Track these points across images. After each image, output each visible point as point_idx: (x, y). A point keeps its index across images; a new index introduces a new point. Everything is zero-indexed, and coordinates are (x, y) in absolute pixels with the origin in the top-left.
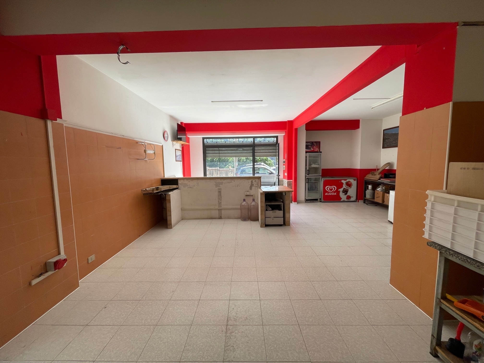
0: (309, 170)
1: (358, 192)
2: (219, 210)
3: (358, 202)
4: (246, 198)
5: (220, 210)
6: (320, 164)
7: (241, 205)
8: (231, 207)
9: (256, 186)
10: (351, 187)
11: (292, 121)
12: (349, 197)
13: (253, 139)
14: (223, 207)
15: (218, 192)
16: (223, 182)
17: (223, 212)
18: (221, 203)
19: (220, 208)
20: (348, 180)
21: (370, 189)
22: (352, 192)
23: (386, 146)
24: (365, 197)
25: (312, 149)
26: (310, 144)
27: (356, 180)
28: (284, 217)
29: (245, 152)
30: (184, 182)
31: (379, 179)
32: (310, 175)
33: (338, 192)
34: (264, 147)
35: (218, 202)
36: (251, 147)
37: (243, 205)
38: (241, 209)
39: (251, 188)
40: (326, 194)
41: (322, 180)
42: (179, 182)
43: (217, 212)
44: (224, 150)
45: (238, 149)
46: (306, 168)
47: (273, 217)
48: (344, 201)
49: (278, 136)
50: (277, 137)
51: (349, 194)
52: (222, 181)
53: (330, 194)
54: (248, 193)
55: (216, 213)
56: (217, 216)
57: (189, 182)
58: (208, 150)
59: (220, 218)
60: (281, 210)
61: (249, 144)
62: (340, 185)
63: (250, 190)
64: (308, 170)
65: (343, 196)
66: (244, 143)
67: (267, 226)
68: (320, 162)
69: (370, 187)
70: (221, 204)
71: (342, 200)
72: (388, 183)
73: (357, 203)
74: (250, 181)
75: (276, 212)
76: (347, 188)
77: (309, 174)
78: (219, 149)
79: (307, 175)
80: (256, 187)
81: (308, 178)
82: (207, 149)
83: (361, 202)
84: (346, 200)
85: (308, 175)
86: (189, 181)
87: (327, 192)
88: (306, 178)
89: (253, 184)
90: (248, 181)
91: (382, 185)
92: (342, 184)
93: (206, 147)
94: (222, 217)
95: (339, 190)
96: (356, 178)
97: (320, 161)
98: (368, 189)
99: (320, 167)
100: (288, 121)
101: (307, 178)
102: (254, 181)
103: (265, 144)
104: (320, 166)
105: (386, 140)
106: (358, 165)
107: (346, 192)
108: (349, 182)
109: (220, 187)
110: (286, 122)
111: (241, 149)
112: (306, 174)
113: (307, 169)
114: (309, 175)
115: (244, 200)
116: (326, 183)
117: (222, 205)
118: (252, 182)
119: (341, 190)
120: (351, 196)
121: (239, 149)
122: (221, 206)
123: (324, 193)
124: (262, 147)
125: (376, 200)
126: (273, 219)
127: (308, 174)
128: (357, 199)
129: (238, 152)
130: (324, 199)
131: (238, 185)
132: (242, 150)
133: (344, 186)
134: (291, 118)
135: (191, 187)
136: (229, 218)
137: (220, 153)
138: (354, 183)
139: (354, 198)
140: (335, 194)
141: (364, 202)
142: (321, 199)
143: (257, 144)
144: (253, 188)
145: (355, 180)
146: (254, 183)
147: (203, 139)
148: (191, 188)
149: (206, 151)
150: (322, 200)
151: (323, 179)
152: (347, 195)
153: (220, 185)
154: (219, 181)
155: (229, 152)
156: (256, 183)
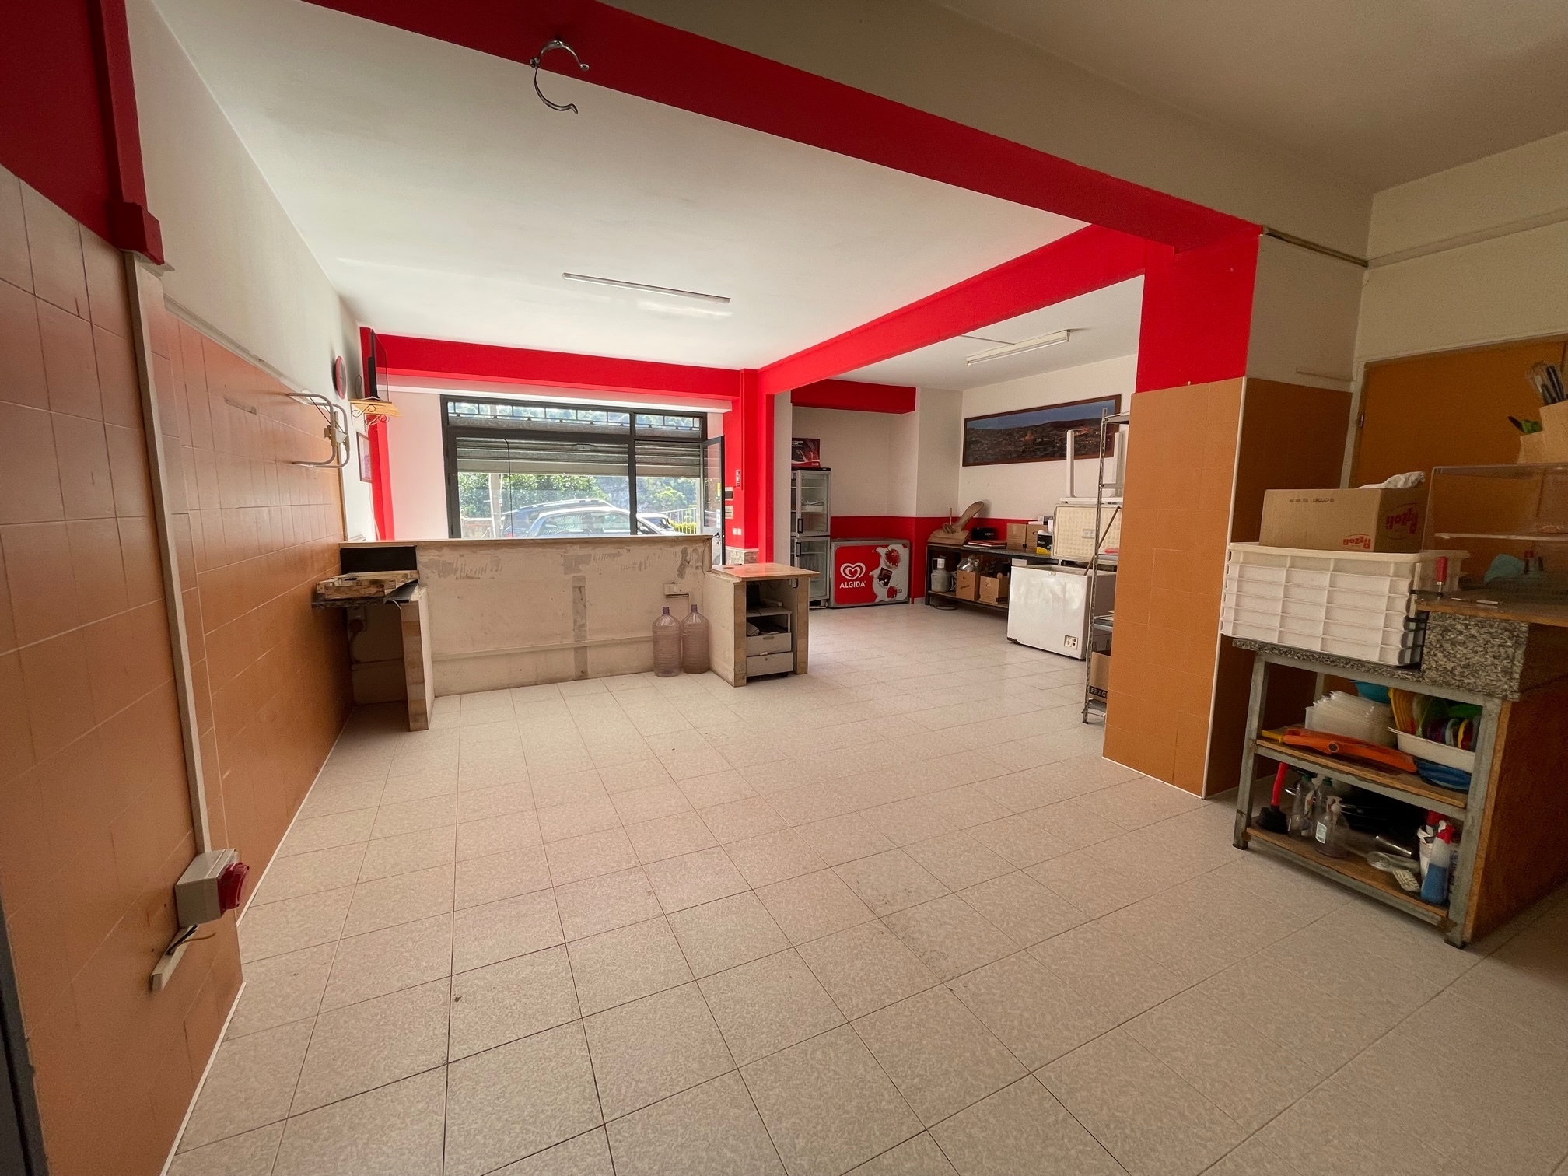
0: (802, 520)
1: (913, 579)
2: (576, 649)
3: (913, 602)
4: (673, 605)
5: (580, 650)
6: (825, 503)
7: (655, 627)
8: (618, 636)
9: (698, 564)
10: (897, 566)
11: (756, 371)
12: (892, 592)
13: (628, 415)
14: (592, 638)
15: (574, 591)
16: (590, 555)
17: (592, 656)
18: (583, 625)
19: (582, 643)
20: (890, 548)
21: (942, 569)
22: (900, 577)
23: (971, 460)
24: (931, 590)
25: (806, 461)
26: (799, 444)
27: (909, 545)
28: (793, 649)
29: (602, 459)
30: (442, 559)
31: (966, 543)
32: (805, 533)
33: (868, 579)
34: (662, 445)
35: (575, 621)
36: (622, 444)
37: (661, 627)
38: (655, 640)
39: (681, 573)
40: (842, 586)
41: (833, 548)
42: (422, 557)
43: (571, 657)
44: (524, 446)
45: (575, 447)
46: (793, 514)
47: (766, 653)
48: (882, 604)
49: (706, 413)
50: (703, 417)
51: (892, 583)
52: (588, 550)
53: (851, 585)
54: (675, 588)
55: (567, 663)
56: (572, 670)
57: (462, 556)
58: (461, 443)
59: (582, 676)
60: (786, 630)
61: (613, 432)
62: (872, 561)
63: (678, 580)
64: (799, 519)
65: (880, 590)
66: (598, 428)
67: (751, 680)
68: (825, 498)
69: (941, 562)
70: (586, 631)
71: (877, 600)
72: (989, 551)
73: (910, 605)
74: (679, 549)
75: (773, 637)
76: (889, 567)
77: (802, 532)
78: (507, 443)
79: (798, 535)
80: (697, 568)
81: (800, 543)
82: (459, 440)
83: (919, 603)
84: (887, 600)
85: (799, 532)
86: (461, 553)
87: (845, 580)
88: (792, 541)
89: (688, 558)
90: (672, 549)
91: (972, 556)
92: (879, 556)
93: (455, 435)
94: (589, 672)
95: (870, 574)
96: (907, 541)
97: (826, 494)
98: (936, 568)
99: (826, 512)
100: (745, 370)
101: (797, 543)
102: (690, 550)
103: (665, 435)
104: (826, 507)
105: (973, 446)
106: (911, 507)
107: (885, 577)
108: (893, 551)
109: (580, 571)
110: (739, 371)
111: (588, 448)
112: (793, 530)
113: (798, 516)
114: (802, 535)
115: (666, 611)
116: (842, 557)
117: (588, 632)
118: (684, 552)
119: (876, 573)
120: (897, 587)
121: (580, 447)
122: (584, 638)
123: (837, 584)
124: (658, 445)
125: (961, 594)
126: (766, 660)
127: (800, 530)
128: (909, 595)
129: (577, 458)
130: (837, 599)
131: (641, 565)
132: (592, 451)
133: (883, 563)
134: (756, 364)
135: (469, 575)
136: (611, 673)
137: (513, 459)
138: (903, 553)
139: (901, 596)
140: (863, 585)
141: (928, 603)
142: (828, 600)
143: (642, 433)
144: (688, 570)
145: (905, 547)
146: (693, 557)
147: (445, 400)
148: (473, 578)
149: (456, 446)
150: (833, 603)
151: (835, 546)
152: (889, 585)
153: (580, 567)
154: (576, 550)
155: (545, 457)
156: (697, 557)
